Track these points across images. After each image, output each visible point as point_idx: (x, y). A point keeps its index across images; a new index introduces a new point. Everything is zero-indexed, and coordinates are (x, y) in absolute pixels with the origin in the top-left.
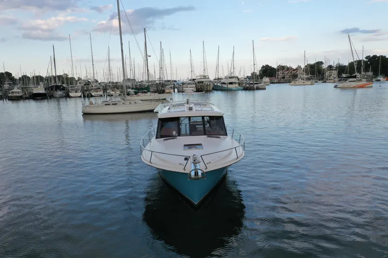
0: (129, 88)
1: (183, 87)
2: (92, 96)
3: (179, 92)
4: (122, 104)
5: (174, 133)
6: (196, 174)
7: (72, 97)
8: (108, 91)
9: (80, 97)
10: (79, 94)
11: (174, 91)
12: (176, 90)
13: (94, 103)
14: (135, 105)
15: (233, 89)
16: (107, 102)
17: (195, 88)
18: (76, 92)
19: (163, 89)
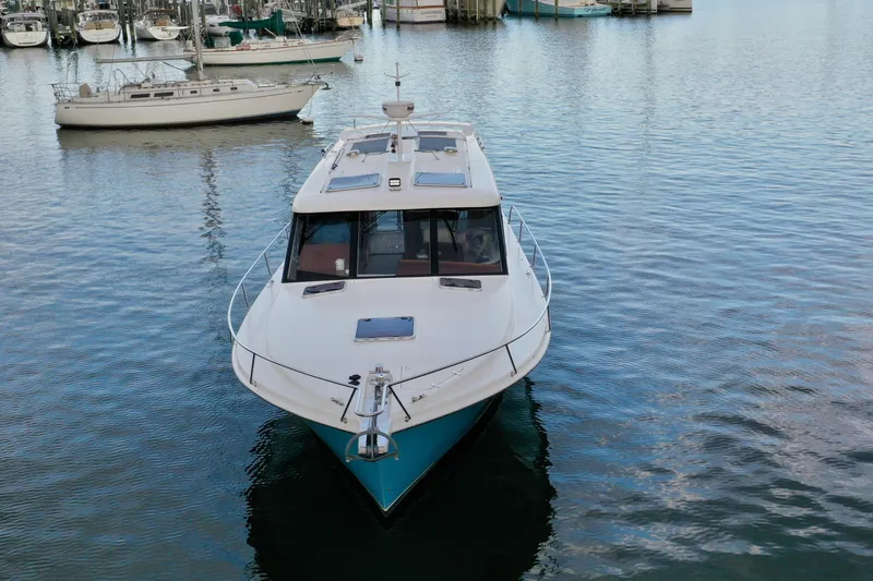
0: (212, 11)
1: (398, 8)
2: (83, 43)
3: (386, 23)
4: (188, 93)
5: (340, 264)
6: (372, 439)
7: (15, 47)
8: (139, 24)
9: (43, 45)
10: (40, 35)
11: (370, 21)
12: (376, 15)
13: (94, 91)
14: (234, 97)
15: (577, 13)
16: (139, 86)
17: (443, 10)
18: (28, 29)
19: (329, 14)
